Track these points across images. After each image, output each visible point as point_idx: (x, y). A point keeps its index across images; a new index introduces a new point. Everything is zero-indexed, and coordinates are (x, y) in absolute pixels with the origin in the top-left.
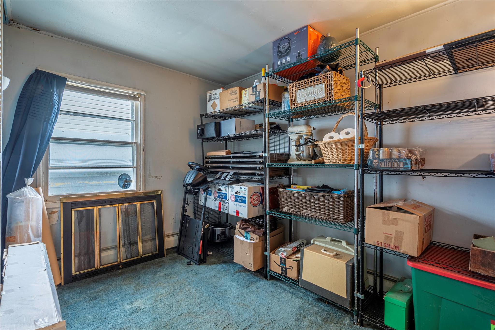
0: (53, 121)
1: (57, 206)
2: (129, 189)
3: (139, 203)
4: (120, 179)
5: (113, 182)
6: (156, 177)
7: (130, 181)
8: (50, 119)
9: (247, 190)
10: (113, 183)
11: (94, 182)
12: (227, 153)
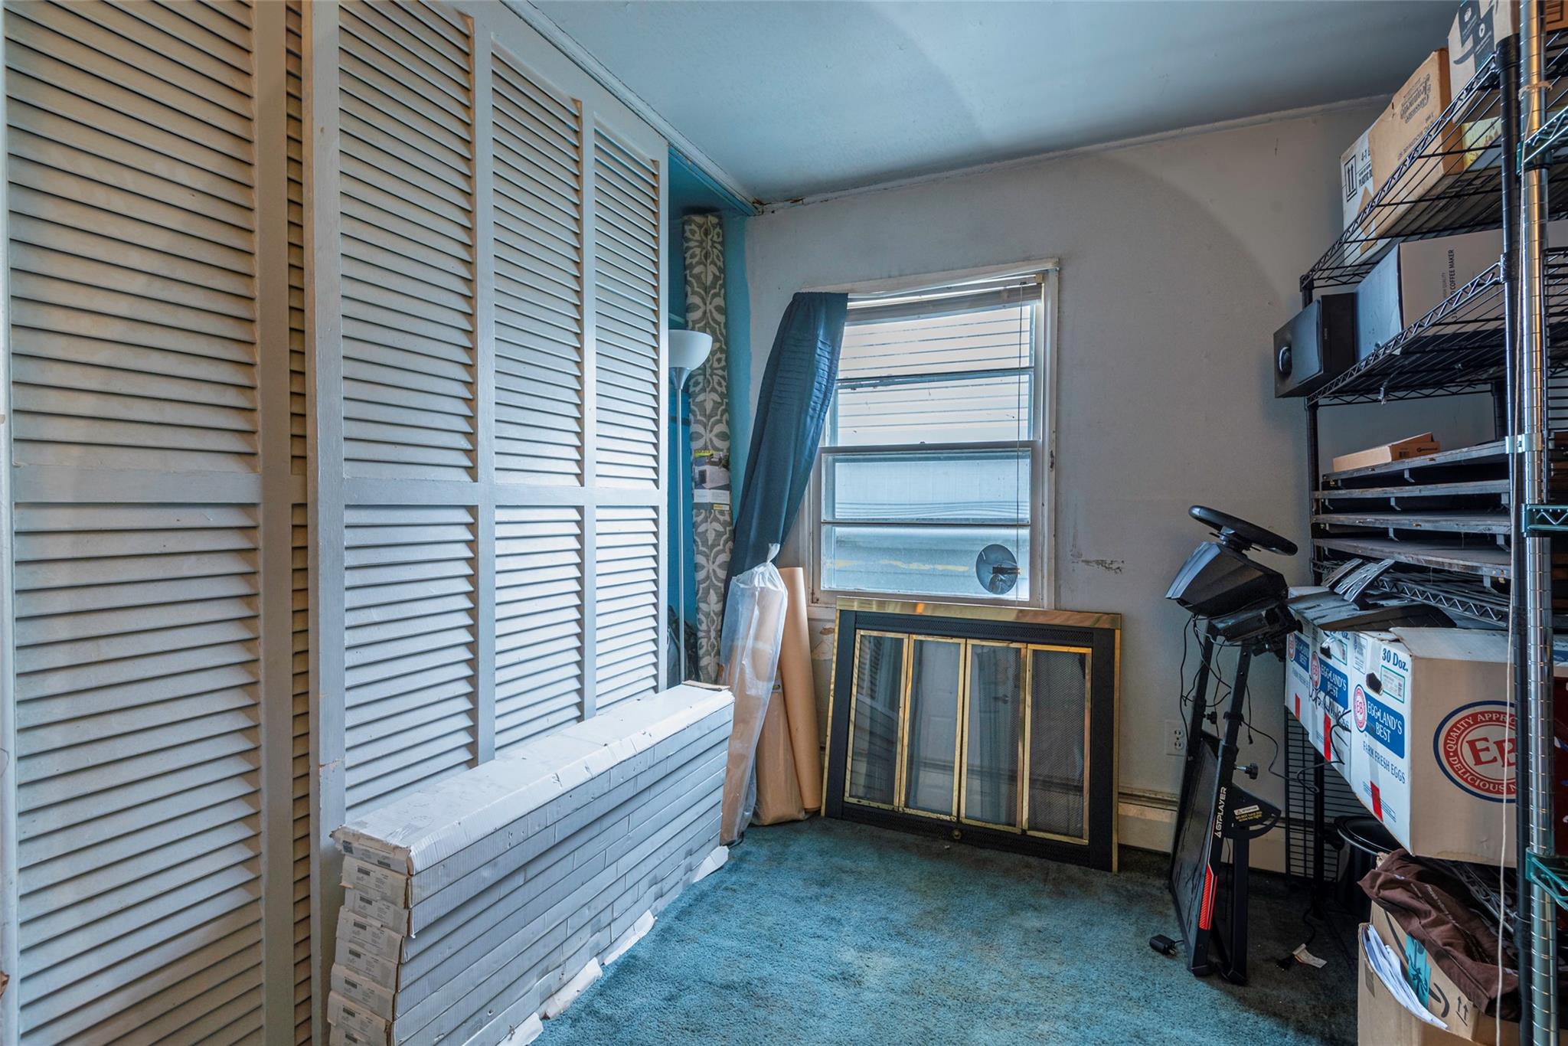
0: (818, 409)
1: (830, 617)
2: (1010, 596)
3: (1031, 647)
4: (981, 562)
5: (961, 569)
6: (1101, 563)
7: (1013, 571)
8: (808, 405)
9: (1408, 675)
10: (964, 572)
11: (914, 566)
12: (1400, 454)
